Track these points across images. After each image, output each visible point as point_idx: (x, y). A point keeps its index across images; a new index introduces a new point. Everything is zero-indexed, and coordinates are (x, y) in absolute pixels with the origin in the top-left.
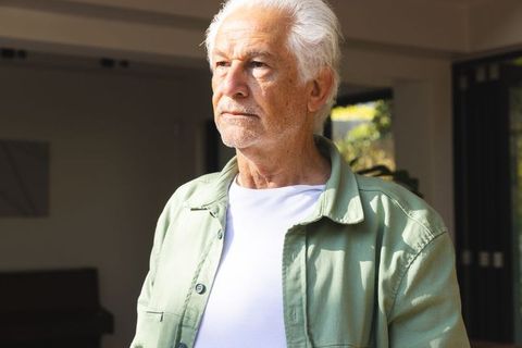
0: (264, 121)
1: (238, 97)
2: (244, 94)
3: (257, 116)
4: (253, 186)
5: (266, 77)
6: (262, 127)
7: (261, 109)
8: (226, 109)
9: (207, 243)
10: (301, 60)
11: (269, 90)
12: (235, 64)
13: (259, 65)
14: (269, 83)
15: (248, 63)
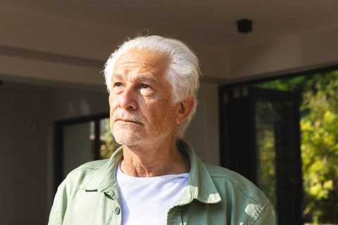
0: (147, 127)
1: (129, 109)
2: (134, 108)
3: (142, 124)
4: (137, 175)
5: (150, 96)
6: (145, 131)
7: (146, 119)
8: (120, 117)
9: (107, 218)
10: (174, 87)
11: (153, 105)
12: (129, 85)
13: (146, 86)
14: (152, 101)
15: (138, 85)
